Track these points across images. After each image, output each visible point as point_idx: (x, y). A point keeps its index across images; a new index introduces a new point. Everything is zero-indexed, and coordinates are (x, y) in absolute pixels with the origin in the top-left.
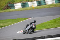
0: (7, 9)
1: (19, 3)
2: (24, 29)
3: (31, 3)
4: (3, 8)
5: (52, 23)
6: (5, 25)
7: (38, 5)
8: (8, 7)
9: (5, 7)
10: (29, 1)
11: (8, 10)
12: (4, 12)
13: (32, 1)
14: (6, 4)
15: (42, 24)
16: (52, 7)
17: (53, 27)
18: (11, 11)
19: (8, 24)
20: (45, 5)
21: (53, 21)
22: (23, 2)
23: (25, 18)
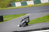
0: (10, 6)
1: (19, 2)
2: (20, 23)
3: (29, 2)
4: (6, 6)
5: (46, 18)
6: (8, 19)
7: (35, 4)
8: (10, 5)
9: (8, 6)
10: (27, 1)
11: (10, 8)
12: (7, 9)
13: (29, 1)
14: (8, 3)
15: (38, 19)
16: (46, 5)
17: (47, 21)
18: (13, 8)
19: (10, 19)
20: (40, 4)
21: (47, 16)
22: (23, 1)
23: (24, 14)
